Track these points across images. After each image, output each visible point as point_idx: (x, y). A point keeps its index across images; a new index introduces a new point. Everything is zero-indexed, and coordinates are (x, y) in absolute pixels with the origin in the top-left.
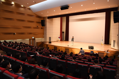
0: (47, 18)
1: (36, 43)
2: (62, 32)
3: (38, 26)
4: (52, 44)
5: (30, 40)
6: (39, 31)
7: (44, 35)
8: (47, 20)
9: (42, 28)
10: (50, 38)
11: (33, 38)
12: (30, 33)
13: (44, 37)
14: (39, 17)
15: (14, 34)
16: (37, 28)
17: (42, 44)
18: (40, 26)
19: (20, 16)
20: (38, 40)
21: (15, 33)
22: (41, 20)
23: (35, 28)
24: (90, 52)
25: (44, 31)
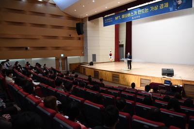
0: (88, 20)
1: (68, 64)
2: (118, 46)
3: (70, 35)
5: (57, 60)
6: (74, 43)
7: (82, 50)
8: (88, 23)
9: (79, 39)
10: (94, 56)
11: (62, 55)
12: (57, 48)
13: (83, 55)
14: (72, 18)
15: (27, 49)
16: (70, 38)
17: (78, 68)
18: (75, 35)
19: (37, 17)
20: (72, 59)
21: (29, 48)
22: (77, 24)
23: (65, 38)
24: (163, 83)
25: (83, 42)
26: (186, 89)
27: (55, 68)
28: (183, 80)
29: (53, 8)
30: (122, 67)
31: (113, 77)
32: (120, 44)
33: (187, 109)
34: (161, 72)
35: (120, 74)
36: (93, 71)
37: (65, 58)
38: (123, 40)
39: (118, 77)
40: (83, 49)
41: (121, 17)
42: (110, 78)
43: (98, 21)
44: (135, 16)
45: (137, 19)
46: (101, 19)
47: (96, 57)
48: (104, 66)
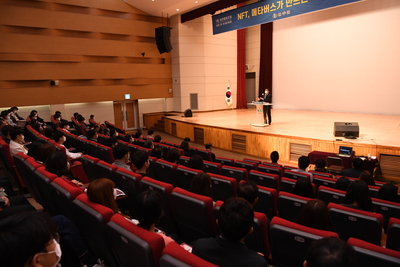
0: (180, 20)
1: (141, 116)
2: (244, 76)
3: (143, 54)
5: (117, 106)
6: (153, 71)
7: (169, 85)
8: (181, 27)
9: (163, 61)
10: (194, 98)
11: (128, 97)
12: (117, 81)
13: (171, 95)
14: (147, 17)
15: (53, 83)
16: (143, 59)
17: (161, 123)
18: (152, 52)
20: (149, 105)
21: (57, 82)
22: (157, 30)
23: (133, 60)
24: (337, 151)
25: (171, 69)
26: (384, 165)
27: (113, 123)
28: (377, 147)
30: (252, 120)
31: (233, 140)
32: (249, 71)
33: (385, 205)
34: (332, 130)
35: (248, 135)
36: (192, 127)
37: (134, 103)
38: (254, 64)
39: (244, 141)
40: (171, 83)
41: (250, 13)
42: (227, 143)
43: (202, 23)
44: (280, 11)
45: (283, 17)
46: (208, 19)
47: (199, 99)
48: (215, 119)
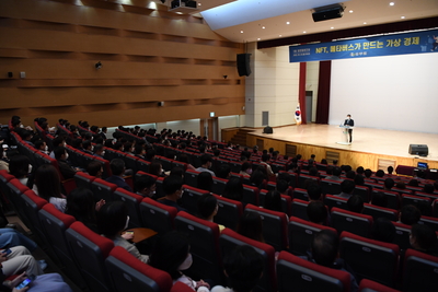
0: (256, 46)
1: (220, 131)
2: (304, 94)
3: (225, 77)
4: (277, 135)
5: (202, 122)
6: (229, 91)
7: (244, 103)
8: (257, 53)
9: (238, 82)
10: (265, 115)
11: (212, 115)
12: (204, 101)
13: (244, 112)
14: (229, 43)
15: (160, 104)
16: (225, 81)
17: (242, 135)
18: (233, 74)
19: (174, 44)
20: (228, 121)
21: (163, 103)
22: (238, 56)
23: (216, 82)
24: (416, 166)
25: (244, 89)
29: (198, 25)
31: (327, 155)
35: (342, 153)
37: (216, 119)
39: (338, 157)
40: (244, 101)
41: (328, 49)
44: (357, 51)
45: (359, 56)
46: (284, 51)
47: (270, 116)
